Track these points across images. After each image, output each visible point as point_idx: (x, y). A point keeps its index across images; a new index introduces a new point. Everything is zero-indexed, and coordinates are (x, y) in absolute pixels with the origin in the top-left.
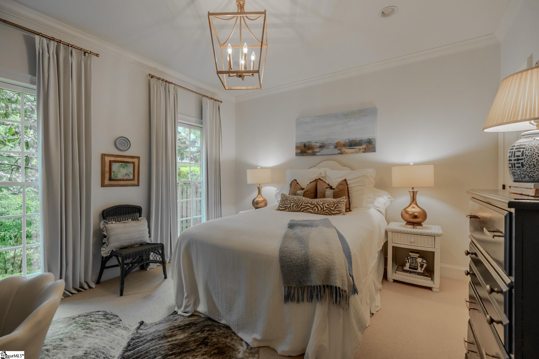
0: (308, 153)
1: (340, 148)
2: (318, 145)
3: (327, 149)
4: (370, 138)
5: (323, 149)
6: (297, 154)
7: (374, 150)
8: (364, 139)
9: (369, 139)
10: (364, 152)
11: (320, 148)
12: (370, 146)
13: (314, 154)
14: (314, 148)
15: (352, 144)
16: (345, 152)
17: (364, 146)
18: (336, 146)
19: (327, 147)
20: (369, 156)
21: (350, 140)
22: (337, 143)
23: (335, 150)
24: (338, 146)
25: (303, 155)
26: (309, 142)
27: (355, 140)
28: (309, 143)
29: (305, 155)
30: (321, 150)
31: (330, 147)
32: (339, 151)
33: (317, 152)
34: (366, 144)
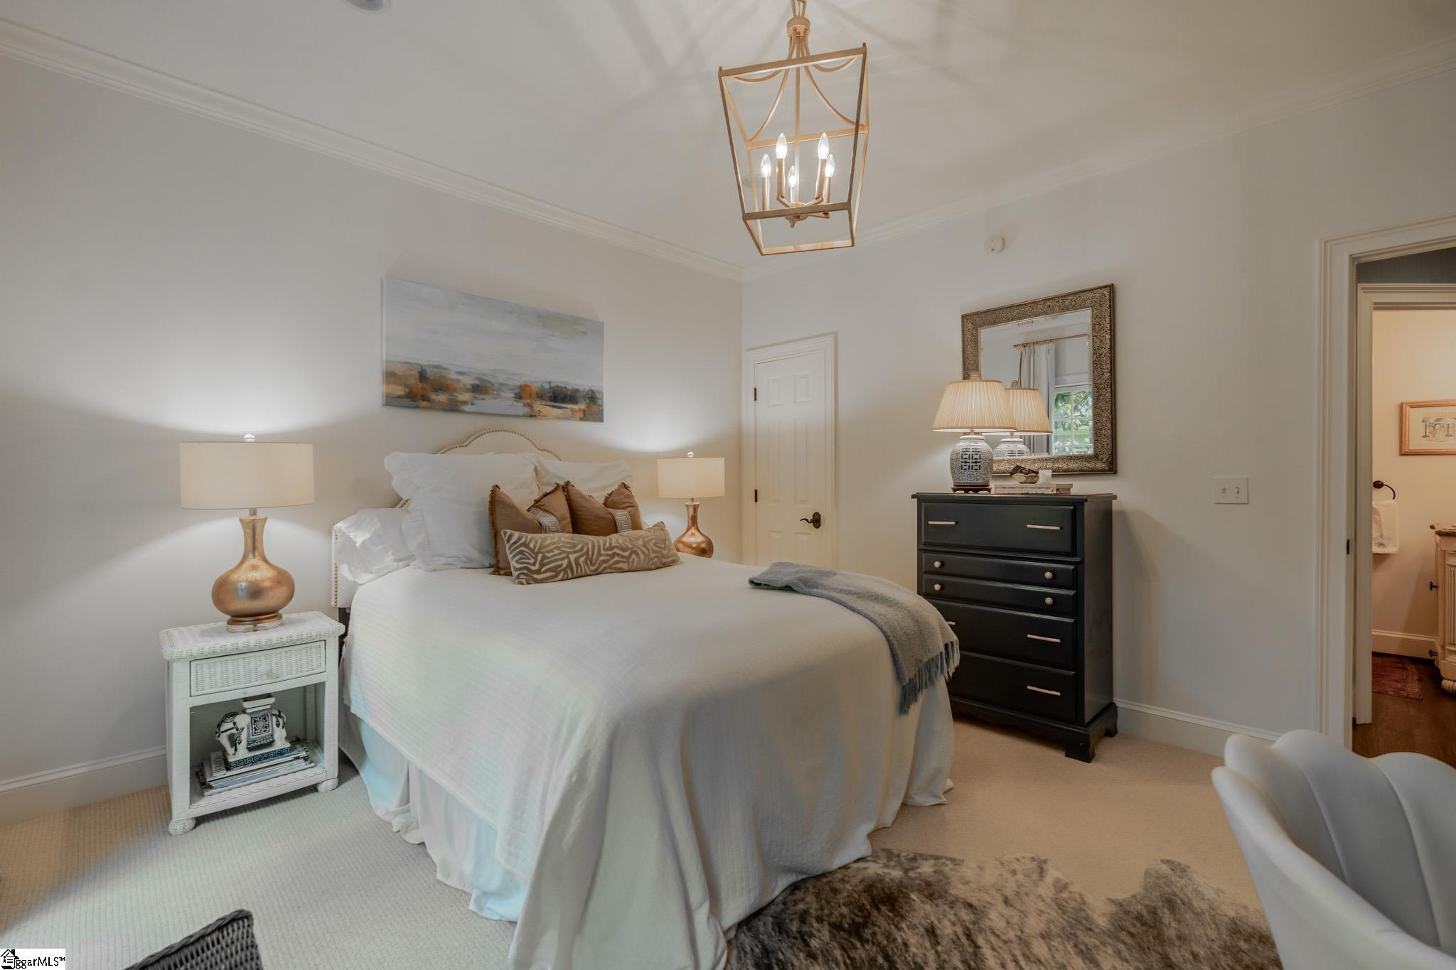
0: (434, 401)
1: (528, 401)
2: (469, 381)
3: (494, 398)
4: (593, 389)
5: (482, 397)
6: (390, 401)
7: (599, 417)
8: (581, 388)
9: (592, 391)
10: (582, 419)
11: (473, 392)
12: (594, 408)
13: (453, 407)
14: (455, 390)
15: (559, 396)
16: (541, 414)
17: (582, 406)
18: (519, 393)
19: (495, 393)
20: (589, 429)
21: (552, 385)
22: (521, 387)
23: (515, 403)
24: (522, 393)
25: (417, 407)
26: (437, 367)
27: (562, 385)
28: (436, 370)
29: (425, 408)
30: (476, 398)
31: (503, 394)
32: (526, 410)
33: (465, 403)
34: (585, 400)
